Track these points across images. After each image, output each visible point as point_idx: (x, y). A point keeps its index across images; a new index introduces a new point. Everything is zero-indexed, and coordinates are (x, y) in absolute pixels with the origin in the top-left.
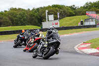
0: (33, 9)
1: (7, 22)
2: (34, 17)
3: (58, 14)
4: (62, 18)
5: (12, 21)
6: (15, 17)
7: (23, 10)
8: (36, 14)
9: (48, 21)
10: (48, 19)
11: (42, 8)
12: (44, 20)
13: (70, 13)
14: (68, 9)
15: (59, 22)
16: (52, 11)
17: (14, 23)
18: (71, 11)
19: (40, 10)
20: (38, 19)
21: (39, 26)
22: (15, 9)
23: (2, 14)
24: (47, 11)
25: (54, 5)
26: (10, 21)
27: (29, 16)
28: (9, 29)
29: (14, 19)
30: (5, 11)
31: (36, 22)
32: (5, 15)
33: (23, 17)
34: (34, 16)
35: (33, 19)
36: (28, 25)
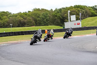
0: (56, 10)
1: (31, 22)
2: (56, 18)
3: (80, 14)
4: (84, 18)
5: (36, 21)
6: (38, 17)
7: (46, 10)
8: (58, 15)
9: (70, 21)
10: (70, 19)
11: (64, 8)
12: (66, 20)
13: (92, 13)
14: (90, 9)
15: (81, 22)
16: (74, 11)
17: (38, 23)
18: (93, 12)
19: (62, 11)
20: (61, 19)
21: (61, 26)
22: (39, 10)
23: (26, 14)
24: (69, 11)
25: (76, 6)
26: (33, 22)
27: (51, 17)
28: (33, 29)
29: (38, 19)
30: (29, 12)
31: (58, 22)
32: (29, 16)
33: (46, 17)
34: (56, 16)
35: (55, 19)
36: (51, 25)
